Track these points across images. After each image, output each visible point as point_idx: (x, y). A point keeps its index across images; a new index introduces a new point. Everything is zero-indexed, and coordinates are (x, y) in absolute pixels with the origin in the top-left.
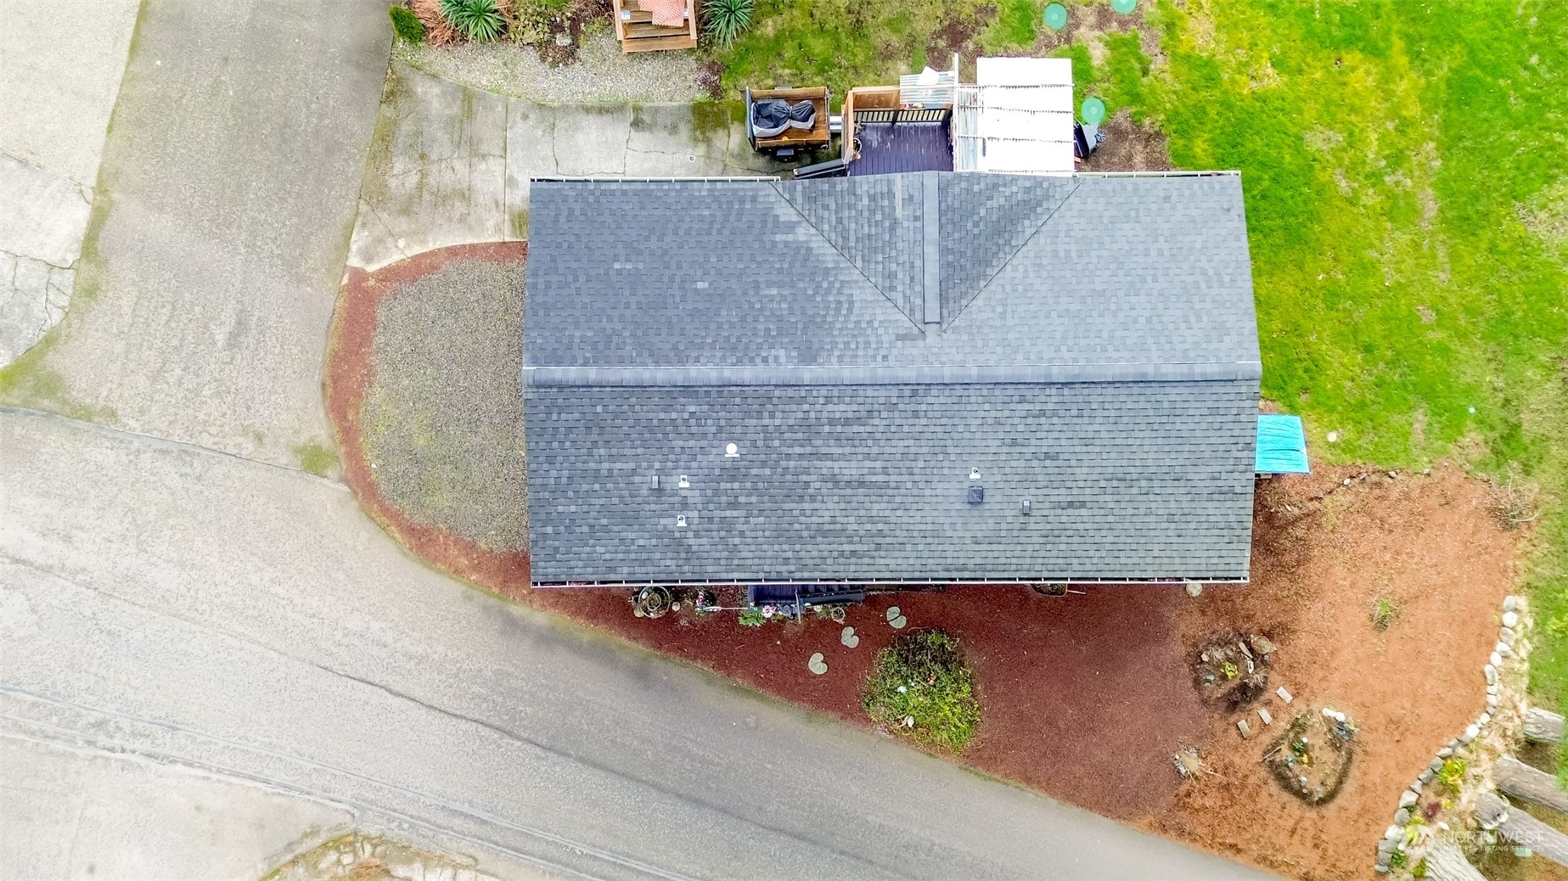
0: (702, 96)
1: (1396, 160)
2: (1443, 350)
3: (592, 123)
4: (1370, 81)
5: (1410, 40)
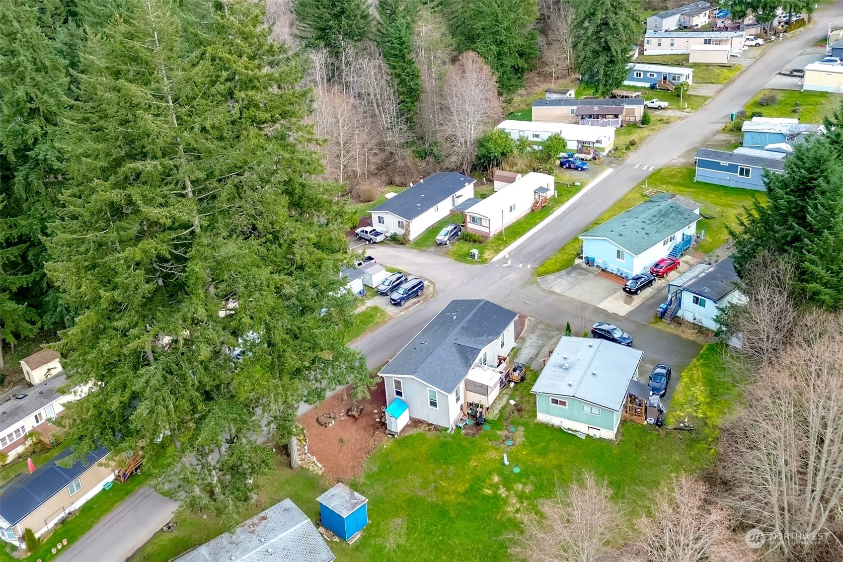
0: (532, 368)
1: (436, 489)
2: (386, 482)
3: (537, 352)
4: (459, 489)
5: (465, 504)
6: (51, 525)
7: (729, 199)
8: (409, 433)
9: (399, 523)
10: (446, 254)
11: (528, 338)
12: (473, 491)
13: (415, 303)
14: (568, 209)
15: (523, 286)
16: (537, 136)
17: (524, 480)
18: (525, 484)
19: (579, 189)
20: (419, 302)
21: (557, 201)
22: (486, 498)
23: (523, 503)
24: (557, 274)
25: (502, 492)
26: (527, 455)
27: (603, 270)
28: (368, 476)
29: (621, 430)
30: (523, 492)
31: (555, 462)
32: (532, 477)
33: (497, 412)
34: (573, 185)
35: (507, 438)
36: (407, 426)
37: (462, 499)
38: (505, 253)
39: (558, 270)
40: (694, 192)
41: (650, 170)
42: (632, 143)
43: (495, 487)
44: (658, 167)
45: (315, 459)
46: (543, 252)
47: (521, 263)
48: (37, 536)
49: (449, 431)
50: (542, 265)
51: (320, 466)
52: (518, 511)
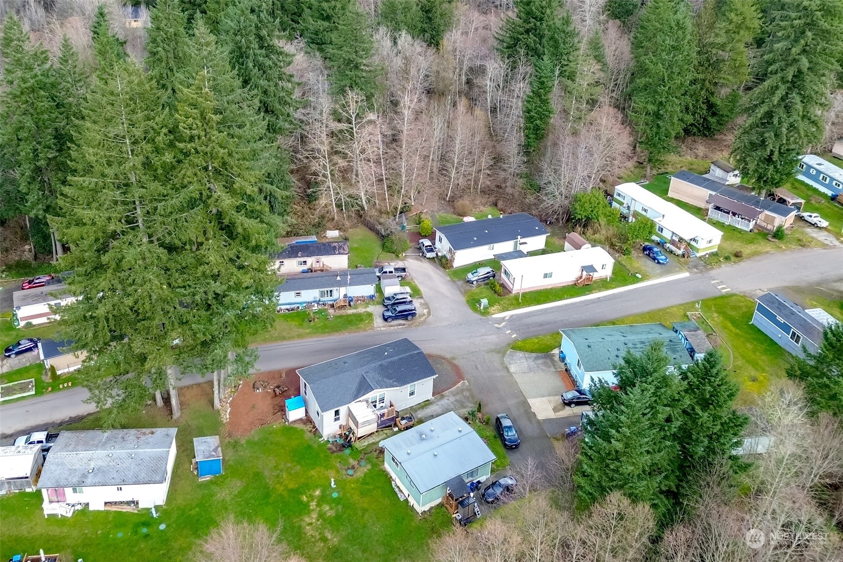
6: (72, 369)
7: (764, 358)
8: (296, 426)
9: (237, 485)
10: (464, 293)
11: (446, 398)
12: (297, 492)
13: (400, 325)
14: (605, 297)
15: (492, 351)
16: (645, 211)
17: (333, 505)
18: (331, 509)
19: (638, 280)
20: (404, 325)
21: (604, 284)
22: (300, 502)
23: (318, 520)
24: (527, 355)
25: (313, 505)
26: (352, 489)
27: (566, 370)
28: (248, 442)
29: (433, 511)
30: (325, 513)
31: (365, 505)
32: (340, 507)
33: (366, 444)
34: (634, 275)
35: (353, 468)
36: (301, 420)
37: (285, 494)
38: (507, 314)
39: (532, 352)
40: (737, 335)
41: (723, 291)
42: (737, 255)
43: (312, 498)
44: (734, 292)
45: (229, 411)
46: (540, 328)
47: (511, 329)
48: (59, 373)
49: (320, 440)
50: (524, 340)
51: (228, 417)
52: (311, 524)
